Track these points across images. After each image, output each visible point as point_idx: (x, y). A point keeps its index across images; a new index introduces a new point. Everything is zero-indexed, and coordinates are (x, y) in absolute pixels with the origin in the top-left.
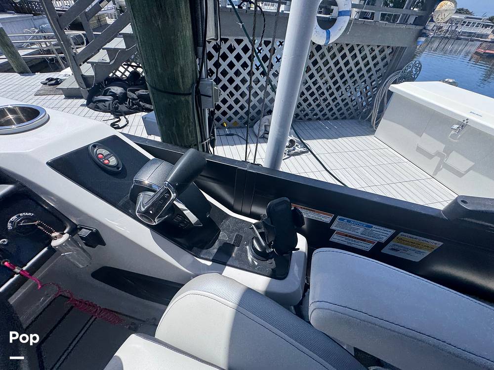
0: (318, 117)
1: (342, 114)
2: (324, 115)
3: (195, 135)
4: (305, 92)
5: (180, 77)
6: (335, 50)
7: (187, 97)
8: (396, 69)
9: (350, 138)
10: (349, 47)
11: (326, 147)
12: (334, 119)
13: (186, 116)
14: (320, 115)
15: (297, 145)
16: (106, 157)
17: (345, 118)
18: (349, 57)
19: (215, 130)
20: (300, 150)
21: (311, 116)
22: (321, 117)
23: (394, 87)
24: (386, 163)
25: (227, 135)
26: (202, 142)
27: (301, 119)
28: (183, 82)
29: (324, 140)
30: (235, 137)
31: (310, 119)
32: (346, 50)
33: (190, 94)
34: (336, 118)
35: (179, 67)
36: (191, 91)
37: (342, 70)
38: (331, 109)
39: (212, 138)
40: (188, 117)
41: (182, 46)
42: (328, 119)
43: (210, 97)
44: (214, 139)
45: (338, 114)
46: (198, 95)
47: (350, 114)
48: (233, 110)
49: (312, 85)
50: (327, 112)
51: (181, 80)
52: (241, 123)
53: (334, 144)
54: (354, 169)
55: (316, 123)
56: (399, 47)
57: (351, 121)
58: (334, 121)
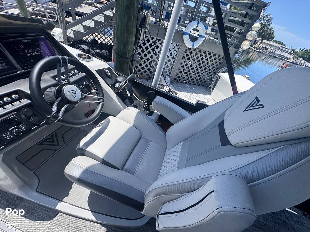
1: (198, 83)
4: (181, 68)
7: (128, 60)
10: (204, 51)
13: (127, 67)
14: (187, 81)
16: (108, 73)
18: (204, 56)
29: (186, 93)
31: (182, 82)
32: (202, 53)
35: (128, 49)
36: (130, 58)
37: (200, 61)
41: (131, 43)
42: (191, 84)
43: (137, 61)
46: (133, 60)
47: (202, 84)
48: (144, 70)
49: (185, 66)
50: (191, 80)
51: (128, 54)
52: (147, 77)
55: (184, 84)
57: (202, 87)
58: (194, 85)
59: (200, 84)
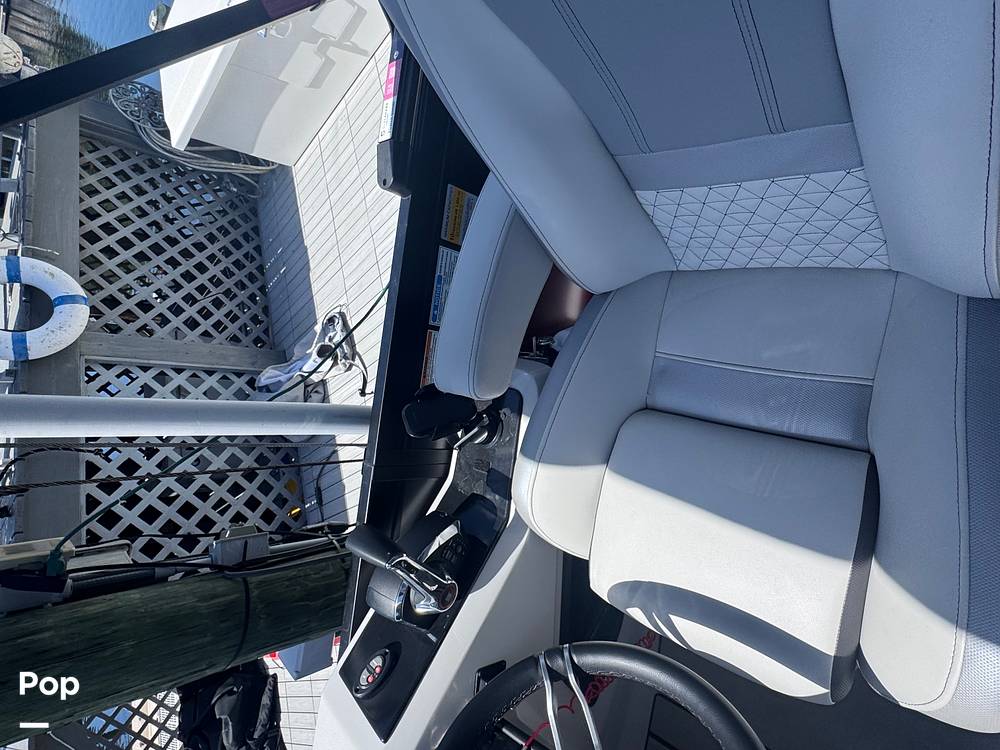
0: (258, 292)
1: (246, 236)
2: (251, 277)
3: (324, 564)
4: (200, 330)
5: (217, 600)
6: (94, 275)
7: (251, 586)
8: (132, 131)
9: (304, 220)
10: (86, 243)
11: (328, 275)
12: (260, 255)
13: (287, 583)
14: (252, 288)
15: (331, 340)
16: (372, 672)
17: (256, 230)
18: (110, 241)
19: (309, 527)
20: (339, 333)
21: (256, 310)
22: (258, 284)
23: (178, 140)
24: (351, 148)
25: (320, 502)
26: (335, 548)
27: (266, 331)
28: (225, 595)
29: (313, 276)
30: (324, 483)
31: (266, 310)
32: (94, 249)
33: (245, 582)
34: (258, 249)
35: (200, 604)
36: (239, 579)
37: (142, 252)
38: (237, 263)
39: (326, 530)
40: (290, 579)
41: (160, 602)
42: (261, 268)
43: (246, 543)
44: (329, 526)
45: (247, 247)
46: (244, 565)
47: (245, 218)
48: (259, 496)
49: (184, 316)
50: (245, 271)
51: (221, 600)
52: (288, 475)
53: (319, 257)
54: (372, 214)
55: (272, 295)
56: (80, 131)
57: (262, 215)
58: (265, 254)
59: (251, 225)
